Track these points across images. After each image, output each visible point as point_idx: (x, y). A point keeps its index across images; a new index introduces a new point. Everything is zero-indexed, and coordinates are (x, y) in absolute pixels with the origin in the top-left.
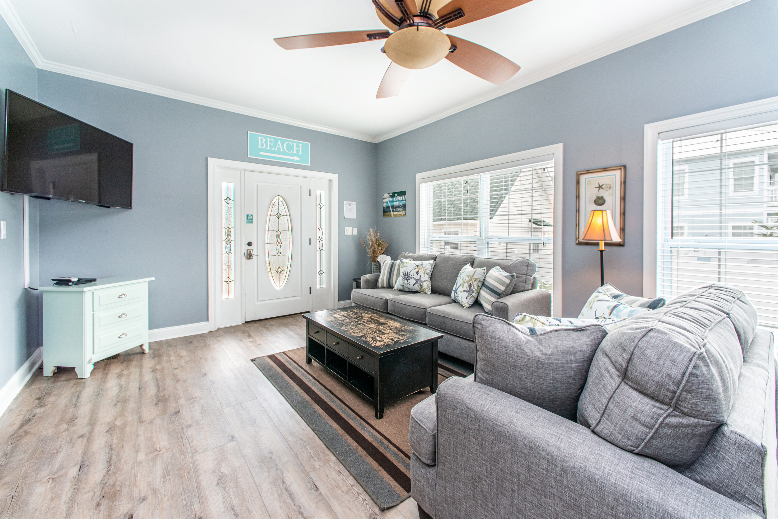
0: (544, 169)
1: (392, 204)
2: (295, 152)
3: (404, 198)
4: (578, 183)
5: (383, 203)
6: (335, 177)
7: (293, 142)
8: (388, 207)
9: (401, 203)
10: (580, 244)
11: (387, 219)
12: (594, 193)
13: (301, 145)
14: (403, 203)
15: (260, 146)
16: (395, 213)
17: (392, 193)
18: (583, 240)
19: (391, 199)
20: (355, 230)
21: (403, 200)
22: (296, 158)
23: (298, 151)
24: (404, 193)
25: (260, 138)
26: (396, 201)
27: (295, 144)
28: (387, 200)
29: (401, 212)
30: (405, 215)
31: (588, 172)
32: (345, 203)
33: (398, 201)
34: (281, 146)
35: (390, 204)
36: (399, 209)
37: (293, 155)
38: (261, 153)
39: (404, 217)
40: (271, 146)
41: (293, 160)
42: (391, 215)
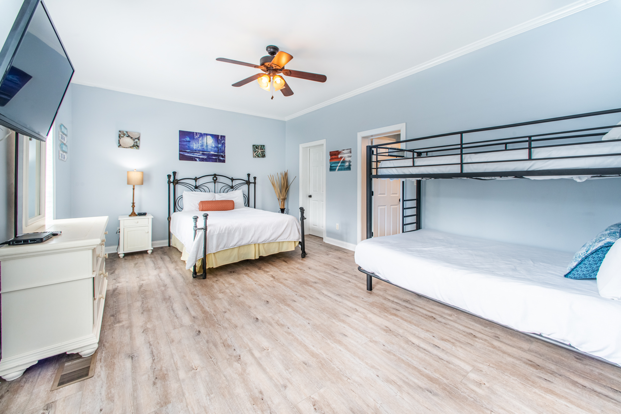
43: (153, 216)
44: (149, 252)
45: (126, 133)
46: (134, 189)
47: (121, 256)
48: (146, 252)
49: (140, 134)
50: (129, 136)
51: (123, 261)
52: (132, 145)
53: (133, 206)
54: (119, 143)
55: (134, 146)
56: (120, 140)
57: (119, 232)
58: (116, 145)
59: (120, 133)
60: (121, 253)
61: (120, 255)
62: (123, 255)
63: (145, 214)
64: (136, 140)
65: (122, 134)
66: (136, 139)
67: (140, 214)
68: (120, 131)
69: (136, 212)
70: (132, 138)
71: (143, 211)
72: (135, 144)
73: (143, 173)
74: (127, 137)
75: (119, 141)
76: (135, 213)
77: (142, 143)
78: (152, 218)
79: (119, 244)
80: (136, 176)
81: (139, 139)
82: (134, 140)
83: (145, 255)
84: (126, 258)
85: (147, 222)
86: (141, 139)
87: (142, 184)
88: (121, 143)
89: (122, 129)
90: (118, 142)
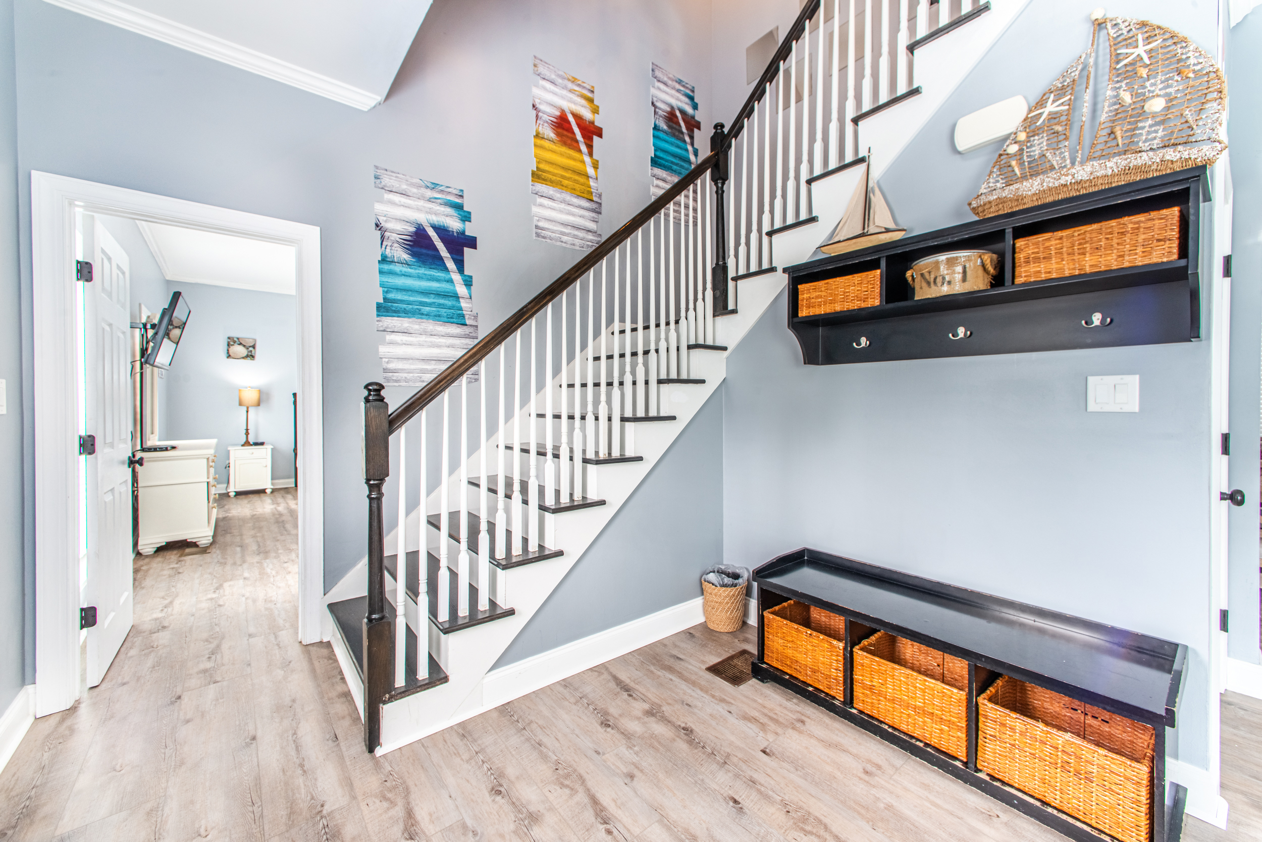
43: (272, 445)
44: (269, 491)
45: (237, 340)
46: (247, 412)
47: (232, 494)
48: (263, 491)
49: (255, 340)
50: (240, 344)
51: (234, 500)
52: (245, 354)
53: (247, 433)
54: (228, 353)
55: (247, 356)
56: (230, 349)
57: (229, 467)
58: (224, 355)
59: (229, 340)
60: (232, 490)
61: (230, 494)
62: (234, 494)
63: (262, 444)
64: (251, 349)
65: (231, 342)
66: (250, 347)
67: (256, 444)
68: (229, 338)
69: (251, 441)
70: (244, 346)
71: (260, 441)
72: (250, 354)
73: (260, 392)
74: (239, 344)
75: (228, 350)
76: (249, 443)
77: (258, 353)
78: (272, 449)
79: (228, 483)
80: (250, 396)
81: (254, 347)
82: (248, 349)
83: (262, 495)
84: (238, 497)
85: (264, 453)
86: (257, 347)
87: (259, 405)
88: (231, 353)
89: (232, 335)
90: (226, 351)
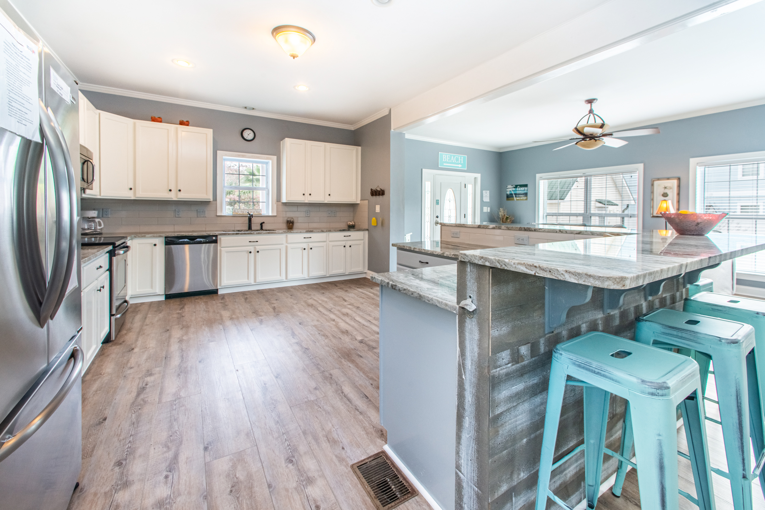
0: (631, 176)
1: (515, 192)
2: (459, 162)
3: (526, 188)
4: (653, 185)
5: (507, 191)
6: (478, 176)
7: (459, 156)
8: (512, 194)
9: (523, 192)
10: (653, 217)
11: (509, 202)
12: (662, 191)
13: (462, 158)
14: (525, 191)
15: (444, 160)
16: (517, 198)
17: (515, 185)
18: (657, 214)
19: (514, 189)
20: (489, 208)
21: (524, 190)
22: (460, 166)
23: (461, 161)
24: (526, 186)
25: (444, 155)
26: (519, 191)
27: (460, 157)
28: (511, 189)
29: (523, 198)
30: (527, 199)
31: (658, 179)
32: (484, 191)
33: (520, 190)
34: (453, 159)
35: (513, 192)
36: (521, 196)
37: (458, 164)
38: (444, 164)
39: (526, 201)
40: (449, 160)
41: (458, 167)
42: (514, 199)
